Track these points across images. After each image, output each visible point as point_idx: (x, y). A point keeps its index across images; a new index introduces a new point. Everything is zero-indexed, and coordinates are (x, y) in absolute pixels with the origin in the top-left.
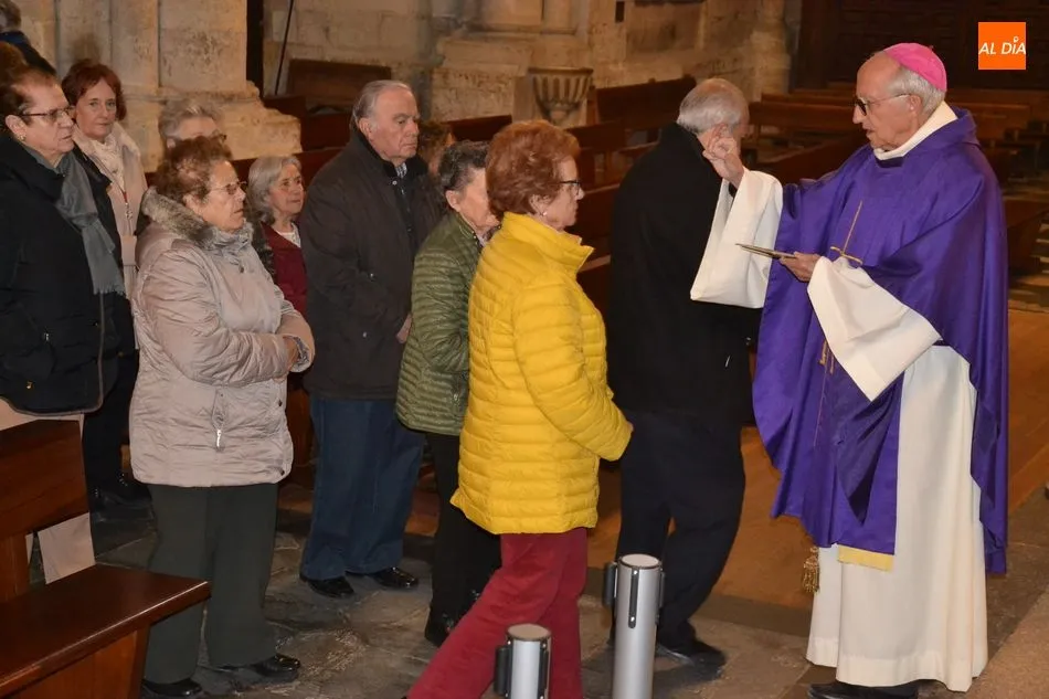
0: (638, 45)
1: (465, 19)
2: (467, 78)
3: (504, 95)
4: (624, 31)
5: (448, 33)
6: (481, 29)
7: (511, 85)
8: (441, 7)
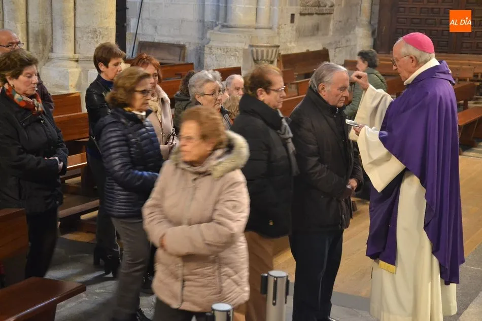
0: (301, 34)
1: (220, 22)
2: (220, 49)
3: (238, 57)
4: (295, 27)
5: (212, 29)
6: (227, 27)
7: (241, 52)
8: (209, 17)
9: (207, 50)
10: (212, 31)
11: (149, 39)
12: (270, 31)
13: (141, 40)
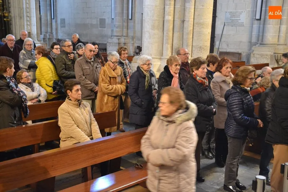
1: (259, 42)
2: (259, 55)
3: (268, 59)
5: (255, 45)
6: (263, 44)
7: (269, 56)
8: (254, 40)
9: (252, 55)
10: (255, 47)
11: (225, 51)
12: (285, 46)
13: (220, 51)
